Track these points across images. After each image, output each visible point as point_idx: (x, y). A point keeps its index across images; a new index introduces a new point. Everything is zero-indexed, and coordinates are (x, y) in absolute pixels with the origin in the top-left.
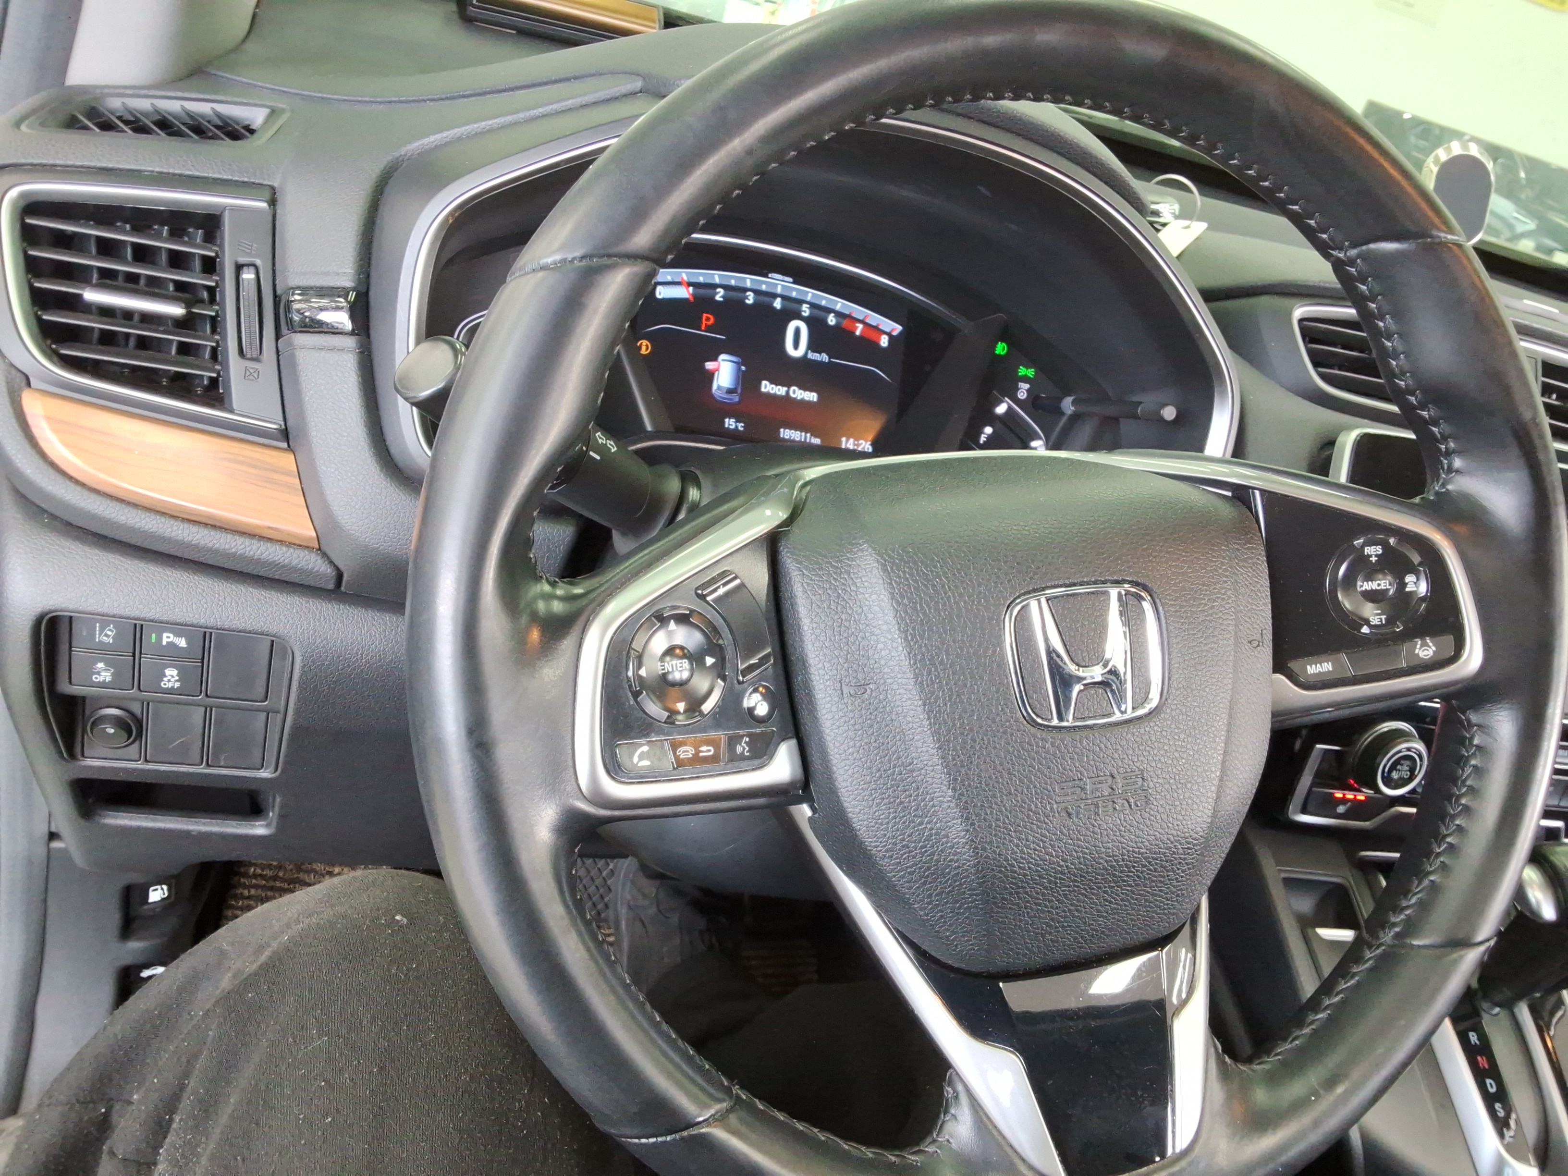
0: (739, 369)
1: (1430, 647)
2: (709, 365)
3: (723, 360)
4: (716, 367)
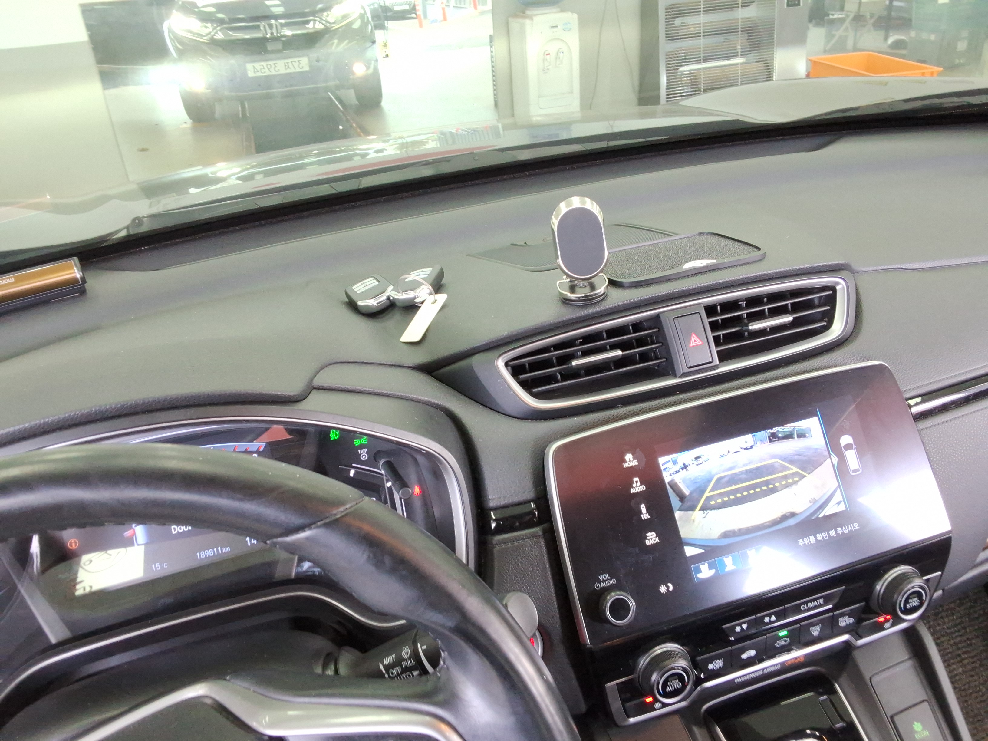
4: (133, 532)
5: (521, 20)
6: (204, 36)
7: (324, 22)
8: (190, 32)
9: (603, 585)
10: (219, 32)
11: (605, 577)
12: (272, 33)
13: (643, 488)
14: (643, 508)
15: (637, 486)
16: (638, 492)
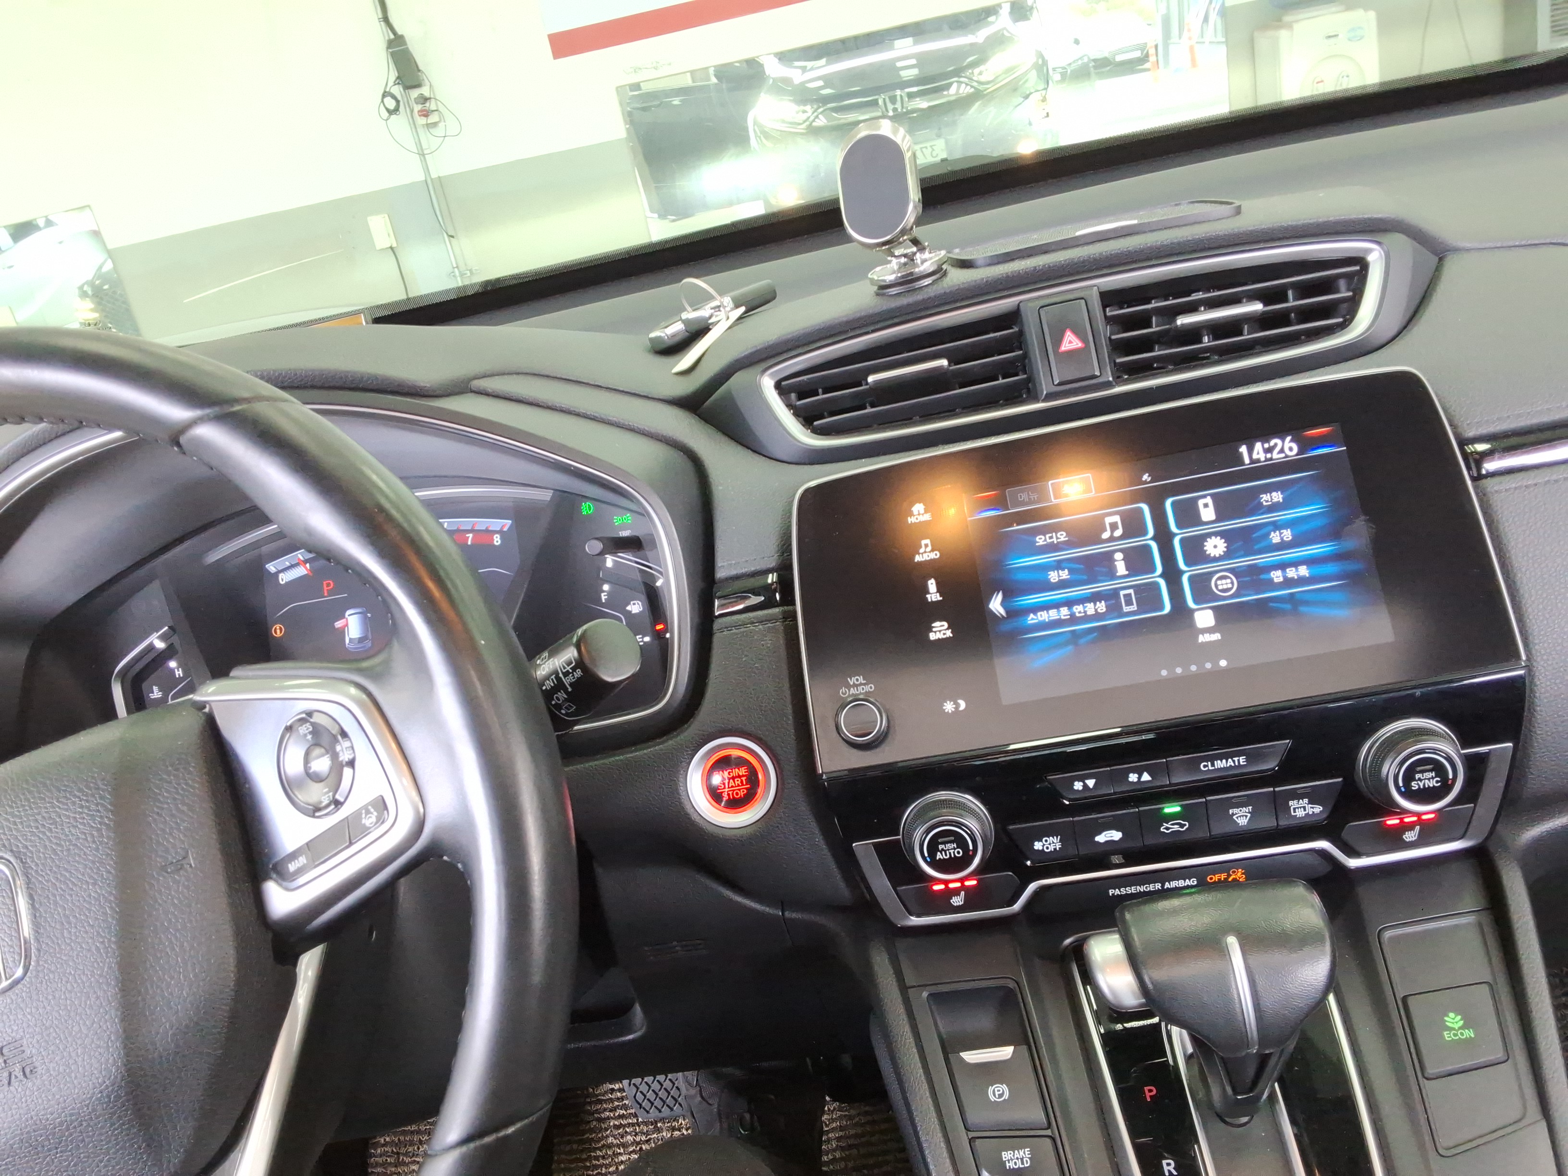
0: (366, 617)
1: (372, 813)
2: (338, 624)
3: (349, 615)
4: (345, 623)
5: (1270, 33)
6: (800, 124)
7: (975, 84)
8: (783, 122)
9: (853, 691)
10: (821, 116)
11: (857, 680)
12: (895, 110)
13: (936, 555)
14: (932, 585)
15: (925, 552)
16: (926, 561)
